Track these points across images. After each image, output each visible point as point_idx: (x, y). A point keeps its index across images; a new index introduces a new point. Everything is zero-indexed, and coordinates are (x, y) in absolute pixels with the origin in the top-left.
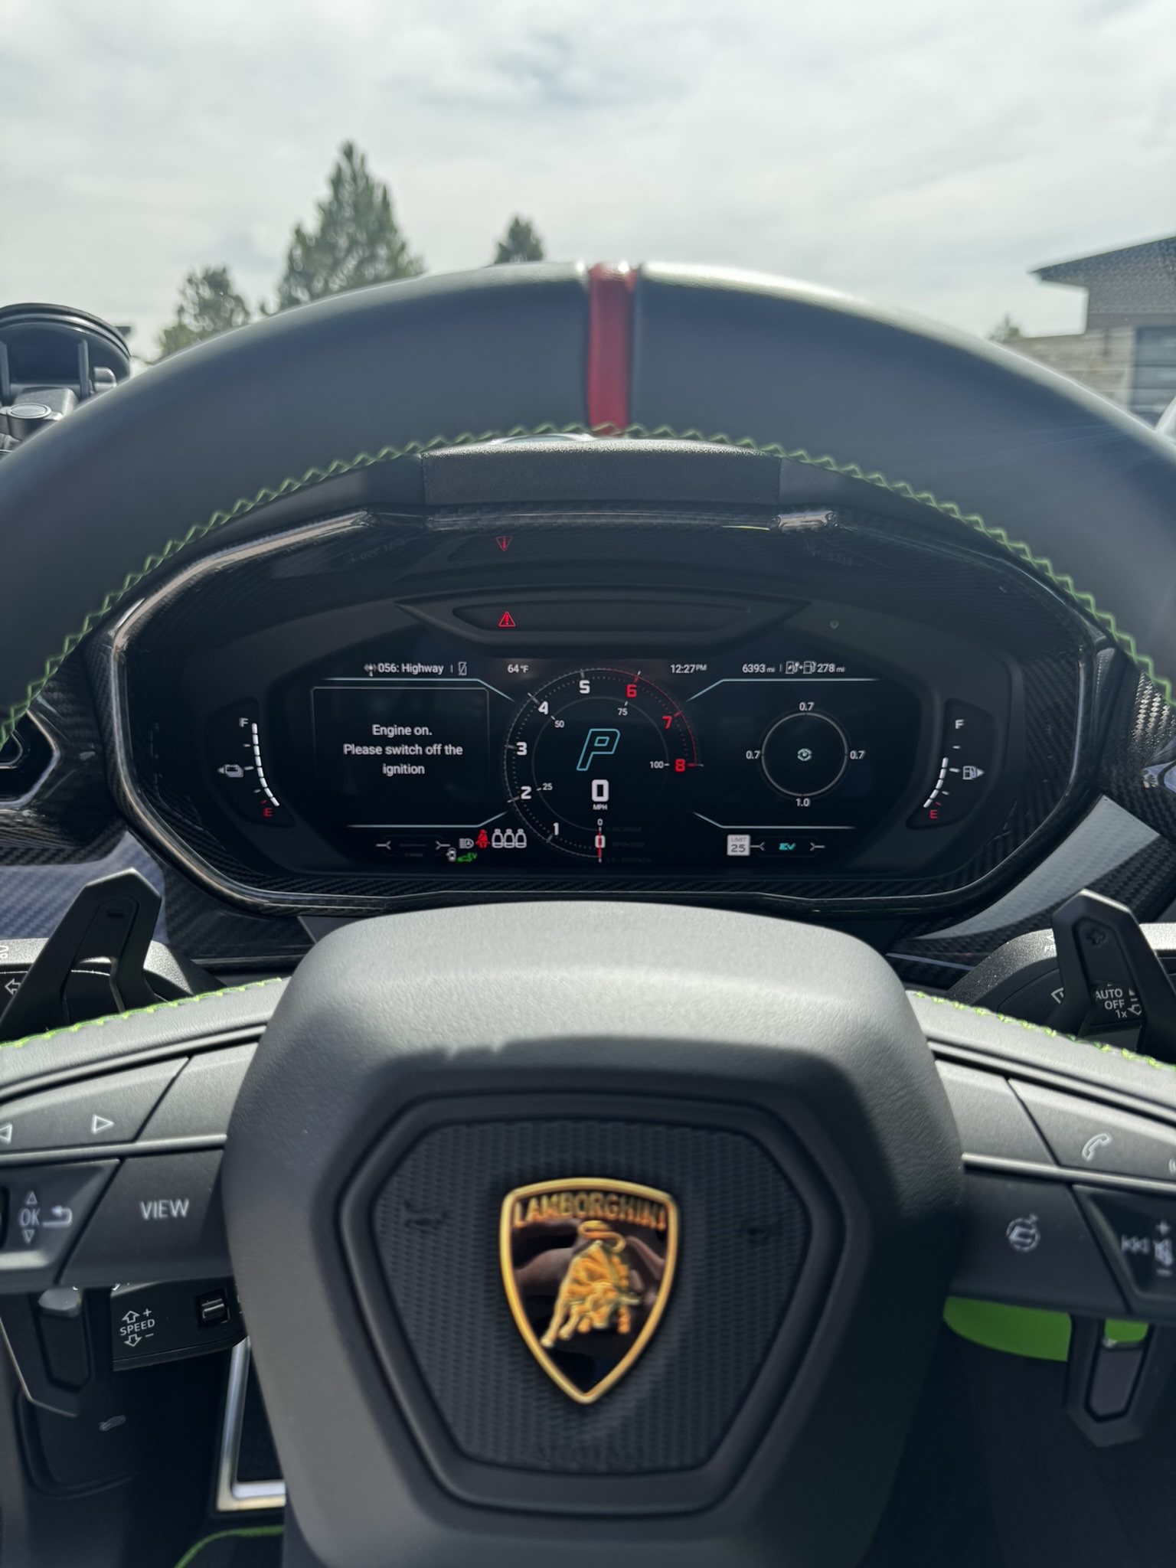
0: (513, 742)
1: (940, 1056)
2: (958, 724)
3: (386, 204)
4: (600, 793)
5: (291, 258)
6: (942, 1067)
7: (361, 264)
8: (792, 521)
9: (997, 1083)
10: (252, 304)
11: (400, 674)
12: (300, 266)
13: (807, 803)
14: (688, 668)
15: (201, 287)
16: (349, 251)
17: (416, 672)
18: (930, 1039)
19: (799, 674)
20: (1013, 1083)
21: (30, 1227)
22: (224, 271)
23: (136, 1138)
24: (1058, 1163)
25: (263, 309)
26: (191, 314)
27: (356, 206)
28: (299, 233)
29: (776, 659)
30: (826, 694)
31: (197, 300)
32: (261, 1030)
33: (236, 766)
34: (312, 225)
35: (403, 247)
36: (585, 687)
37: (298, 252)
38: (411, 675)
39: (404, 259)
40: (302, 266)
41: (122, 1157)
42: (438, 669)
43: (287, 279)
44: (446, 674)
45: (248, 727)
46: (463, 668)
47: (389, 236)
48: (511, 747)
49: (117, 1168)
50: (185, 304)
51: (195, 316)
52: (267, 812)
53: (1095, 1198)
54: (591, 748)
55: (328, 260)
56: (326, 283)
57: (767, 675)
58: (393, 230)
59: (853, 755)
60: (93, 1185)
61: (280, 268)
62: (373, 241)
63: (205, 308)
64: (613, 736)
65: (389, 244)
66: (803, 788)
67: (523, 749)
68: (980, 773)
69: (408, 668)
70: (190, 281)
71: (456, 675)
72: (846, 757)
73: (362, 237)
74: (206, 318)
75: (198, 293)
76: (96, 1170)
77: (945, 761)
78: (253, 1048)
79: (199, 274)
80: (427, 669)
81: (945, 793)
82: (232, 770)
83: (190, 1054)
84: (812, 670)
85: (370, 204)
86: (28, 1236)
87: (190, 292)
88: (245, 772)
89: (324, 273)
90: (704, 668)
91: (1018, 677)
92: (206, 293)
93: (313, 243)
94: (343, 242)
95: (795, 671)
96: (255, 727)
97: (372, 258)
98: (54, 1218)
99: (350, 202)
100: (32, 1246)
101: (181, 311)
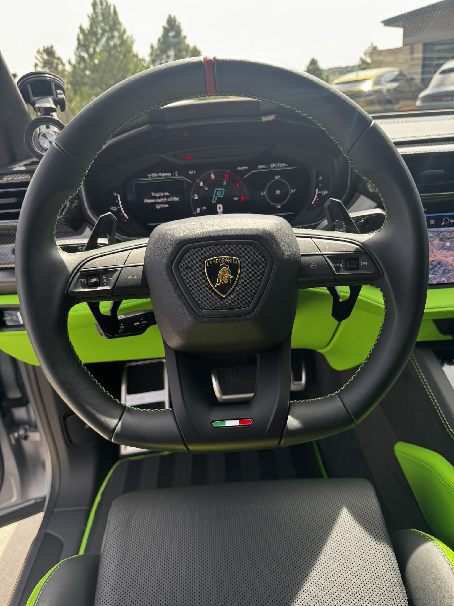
0: (193, 195)
1: (297, 236)
2: (320, 178)
3: (115, 13)
4: (220, 208)
5: (78, 39)
6: (297, 238)
7: (108, 39)
8: (265, 119)
9: (310, 239)
10: (65, 61)
11: (158, 177)
12: (82, 43)
13: (280, 207)
14: (243, 168)
15: (43, 54)
16: (103, 35)
17: (163, 176)
18: (295, 234)
19: (275, 167)
20: (313, 239)
21: (105, 282)
22: (52, 47)
23: (124, 264)
24: (321, 252)
25: (70, 63)
26: (40, 66)
27: (103, 15)
28: (81, 28)
29: (268, 163)
30: (282, 173)
31: (42, 60)
32: (147, 244)
33: (115, 207)
34: (86, 25)
35: (125, 32)
36: (213, 176)
37: (81, 37)
38: (161, 177)
39: (125, 37)
40: (83, 42)
41: (122, 267)
42: (169, 174)
43: (77, 48)
44: (172, 175)
45: (117, 196)
46: (176, 173)
47: (118, 27)
48: (193, 197)
49: (122, 270)
50: (38, 62)
51: (42, 67)
52: (125, 220)
53: (328, 257)
54: (216, 195)
55: (94, 39)
56: (94, 49)
57: (265, 168)
58: (120, 24)
59: (292, 191)
60: (117, 273)
61: (75, 44)
62: (112, 30)
63: (46, 63)
64: (222, 191)
65: (119, 31)
66: (278, 202)
67: (196, 197)
68: (327, 192)
69: (160, 174)
70: (38, 52)
71: (175, 175)
72: (290, 192)
73: (107, 28)
74: (47, 68)
75: (42, 57)
76: (117, 270)
77: (317, 190)
78: (146, 248)
79: (41, 49)
80: (166, 174)
81: (317, 199)
82: (114, 208)
83: (132, 249)
84: (278, 166)
85: (109, 13)
86: (105, 284)
87: (39, 57)
88: (118, 209)
89: (92, 45)
90: (247, 168)
91: (335, 162)
92: (45, 57)
93: (86, 32)
94: (100, 31)
95: (273, 167)
96: (119, 196)
97: (113, 37)
98: (110, 280)
99: (100, 13)
100: (106, 285)
101: (36, 65)
